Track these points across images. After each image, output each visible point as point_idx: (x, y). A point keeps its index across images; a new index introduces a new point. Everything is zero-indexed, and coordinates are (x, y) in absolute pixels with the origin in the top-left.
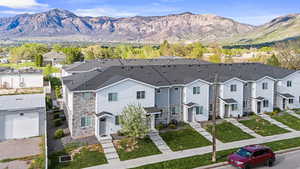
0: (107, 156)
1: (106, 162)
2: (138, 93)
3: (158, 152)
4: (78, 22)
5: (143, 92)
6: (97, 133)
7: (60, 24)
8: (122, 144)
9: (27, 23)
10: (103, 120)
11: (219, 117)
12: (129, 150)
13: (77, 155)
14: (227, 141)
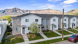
0: (24, 40)
1: (24, 42)
2: (36, 20)
3: (43, 38)
4: (21, 11)
5: (38, 20)
6: (22, 33)
7: (16, 12)
8: (30, 36)
9: (7, 11)
10: (24, 28)
11: (61, 29)
12: (33, 38)
13: (13, 40)
14: (65, 35)
